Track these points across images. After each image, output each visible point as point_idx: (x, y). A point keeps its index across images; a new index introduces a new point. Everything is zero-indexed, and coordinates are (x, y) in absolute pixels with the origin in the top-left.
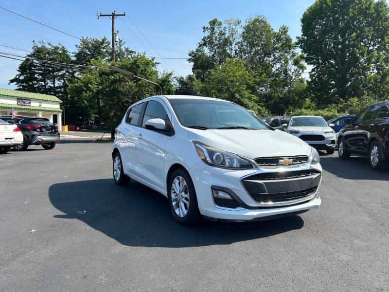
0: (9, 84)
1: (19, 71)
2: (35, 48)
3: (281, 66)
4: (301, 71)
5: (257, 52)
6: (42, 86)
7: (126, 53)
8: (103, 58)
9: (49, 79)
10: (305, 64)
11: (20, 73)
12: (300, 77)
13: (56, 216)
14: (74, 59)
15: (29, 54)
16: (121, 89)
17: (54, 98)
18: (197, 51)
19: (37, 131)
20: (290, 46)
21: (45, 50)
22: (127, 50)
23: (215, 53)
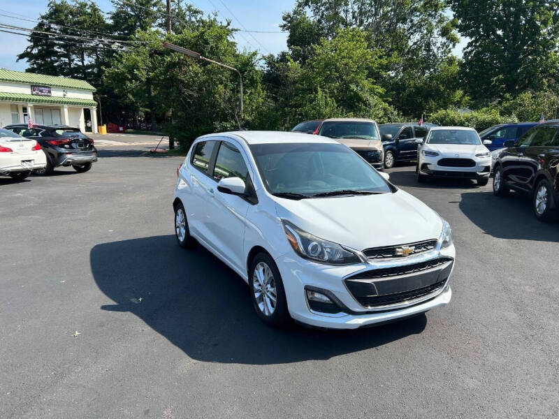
0: (17, 61)
1: (30, 41)
2: (52, 5)
3: (422, 38)
4: (451, 46)
5: (385, 15)
6: (65, 63)
7: (188, 13)
8: (154, 22)
9: (75, 54)
10: (459, 35)
11: (32, 44)
12: (449, 55)
13: (104, 308)
14: (110, 22)
15: (44, 14)
16: (181, 77)
17: (84, 84)
18: (295, 13)
19: (65, 148)
20: (436, 6)
21: (67, 8)
22: (189, 9)
23: (322, 17)
